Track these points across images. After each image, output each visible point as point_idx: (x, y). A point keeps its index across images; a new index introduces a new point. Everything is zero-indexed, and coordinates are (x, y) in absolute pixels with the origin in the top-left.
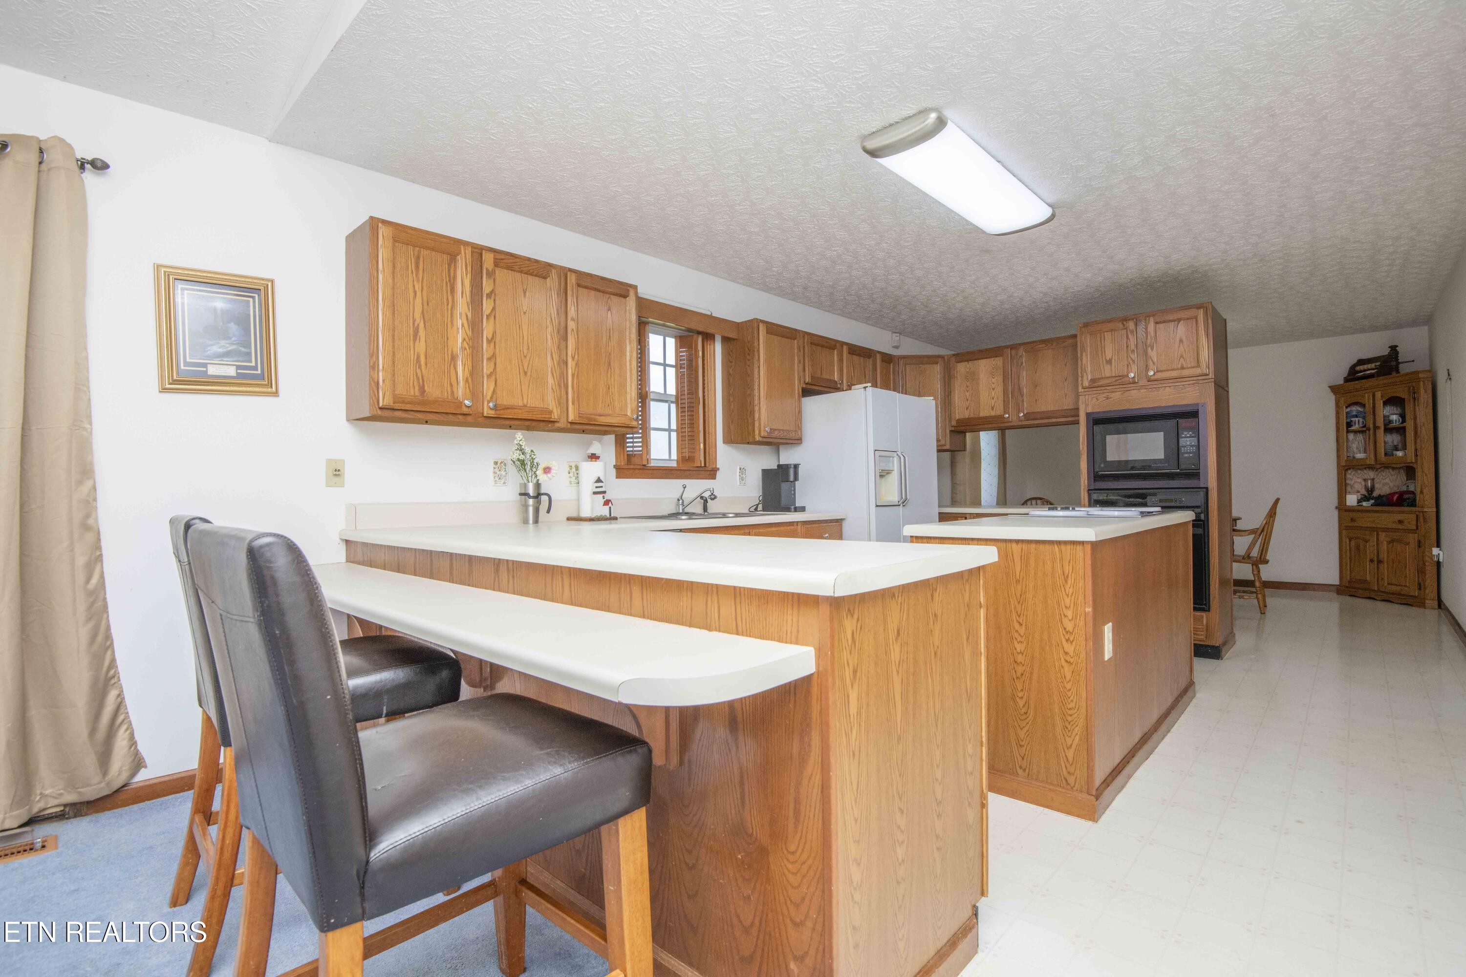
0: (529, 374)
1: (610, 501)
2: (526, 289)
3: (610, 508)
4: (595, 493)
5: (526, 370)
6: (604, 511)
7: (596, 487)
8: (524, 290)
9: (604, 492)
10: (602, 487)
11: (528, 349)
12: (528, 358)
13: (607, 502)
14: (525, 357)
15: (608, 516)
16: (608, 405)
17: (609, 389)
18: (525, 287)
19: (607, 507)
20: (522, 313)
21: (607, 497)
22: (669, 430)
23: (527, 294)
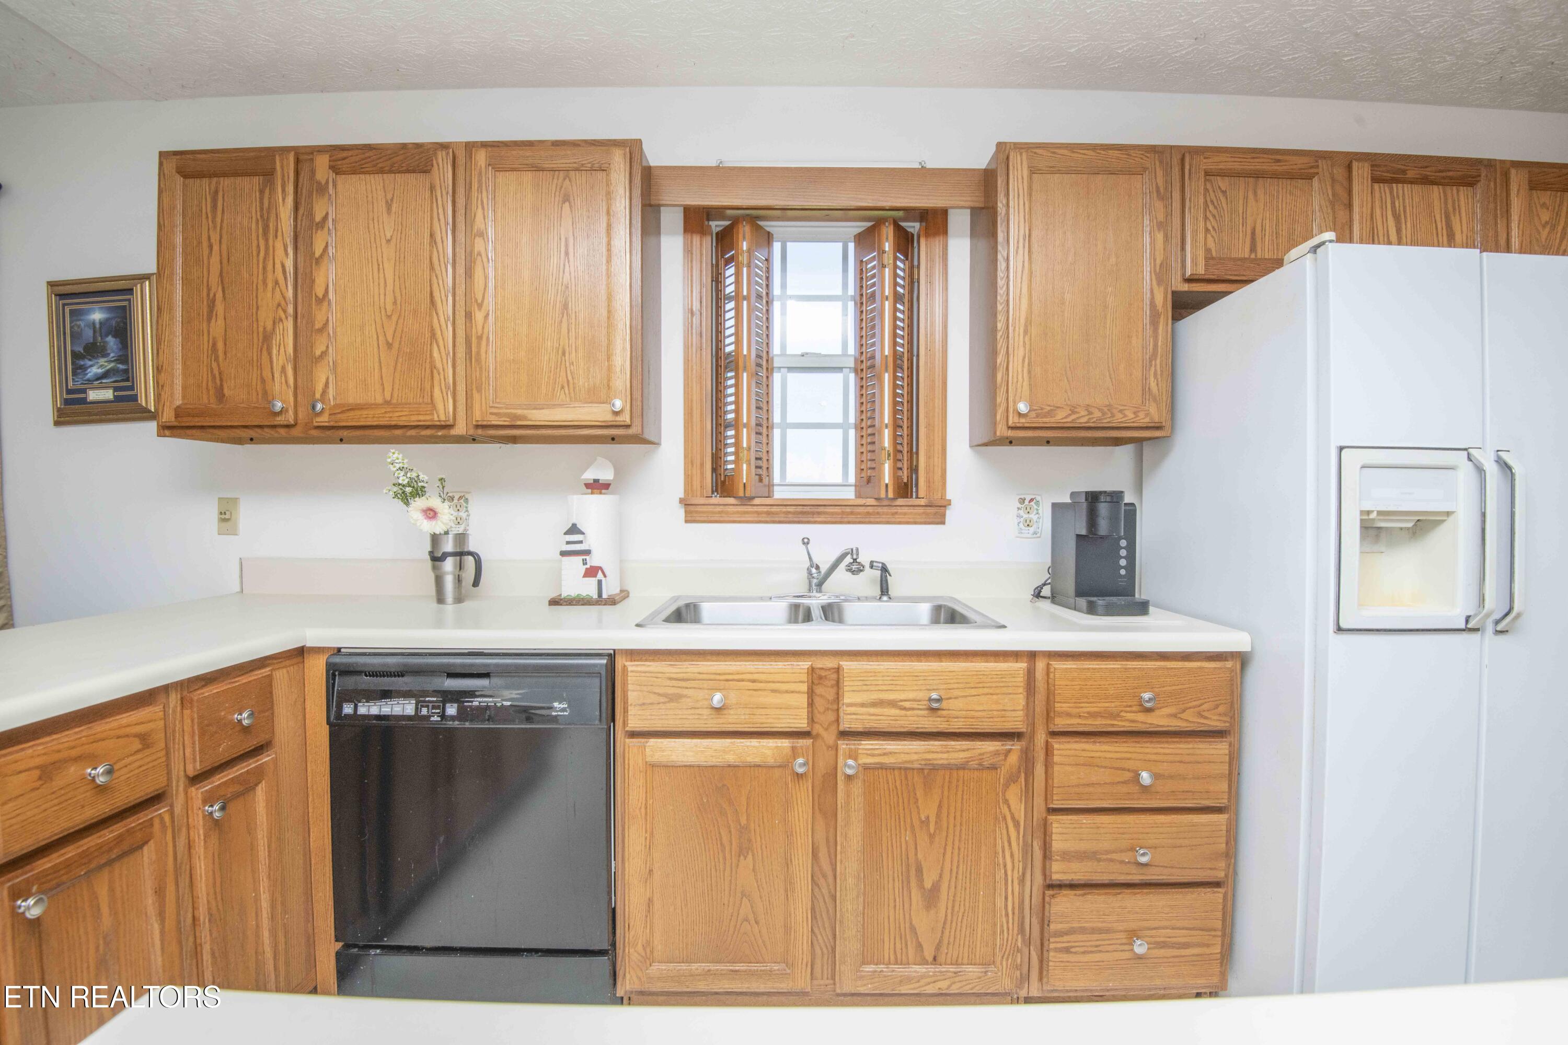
0: (396, 345)
1: (600, 568)
2: (392, 200)
3: (600, 582)
4: (564, 554)
5: (390, 341)
6: (588, 588)
7: (568, 543)
8: (387, 202)
9: (587, 552)
10: (581, 542)
11: (395, 303)
12: (394, 318)
13: (591, 572)
14: (389, 317)
15: (595, 596)
16: (563, 387)
17: (564, 354)
18: (389, 197)
19: (593, 582)
20: (384, 241)
21: (593, 561)
22: (842, 426)
23: (394, 206)
